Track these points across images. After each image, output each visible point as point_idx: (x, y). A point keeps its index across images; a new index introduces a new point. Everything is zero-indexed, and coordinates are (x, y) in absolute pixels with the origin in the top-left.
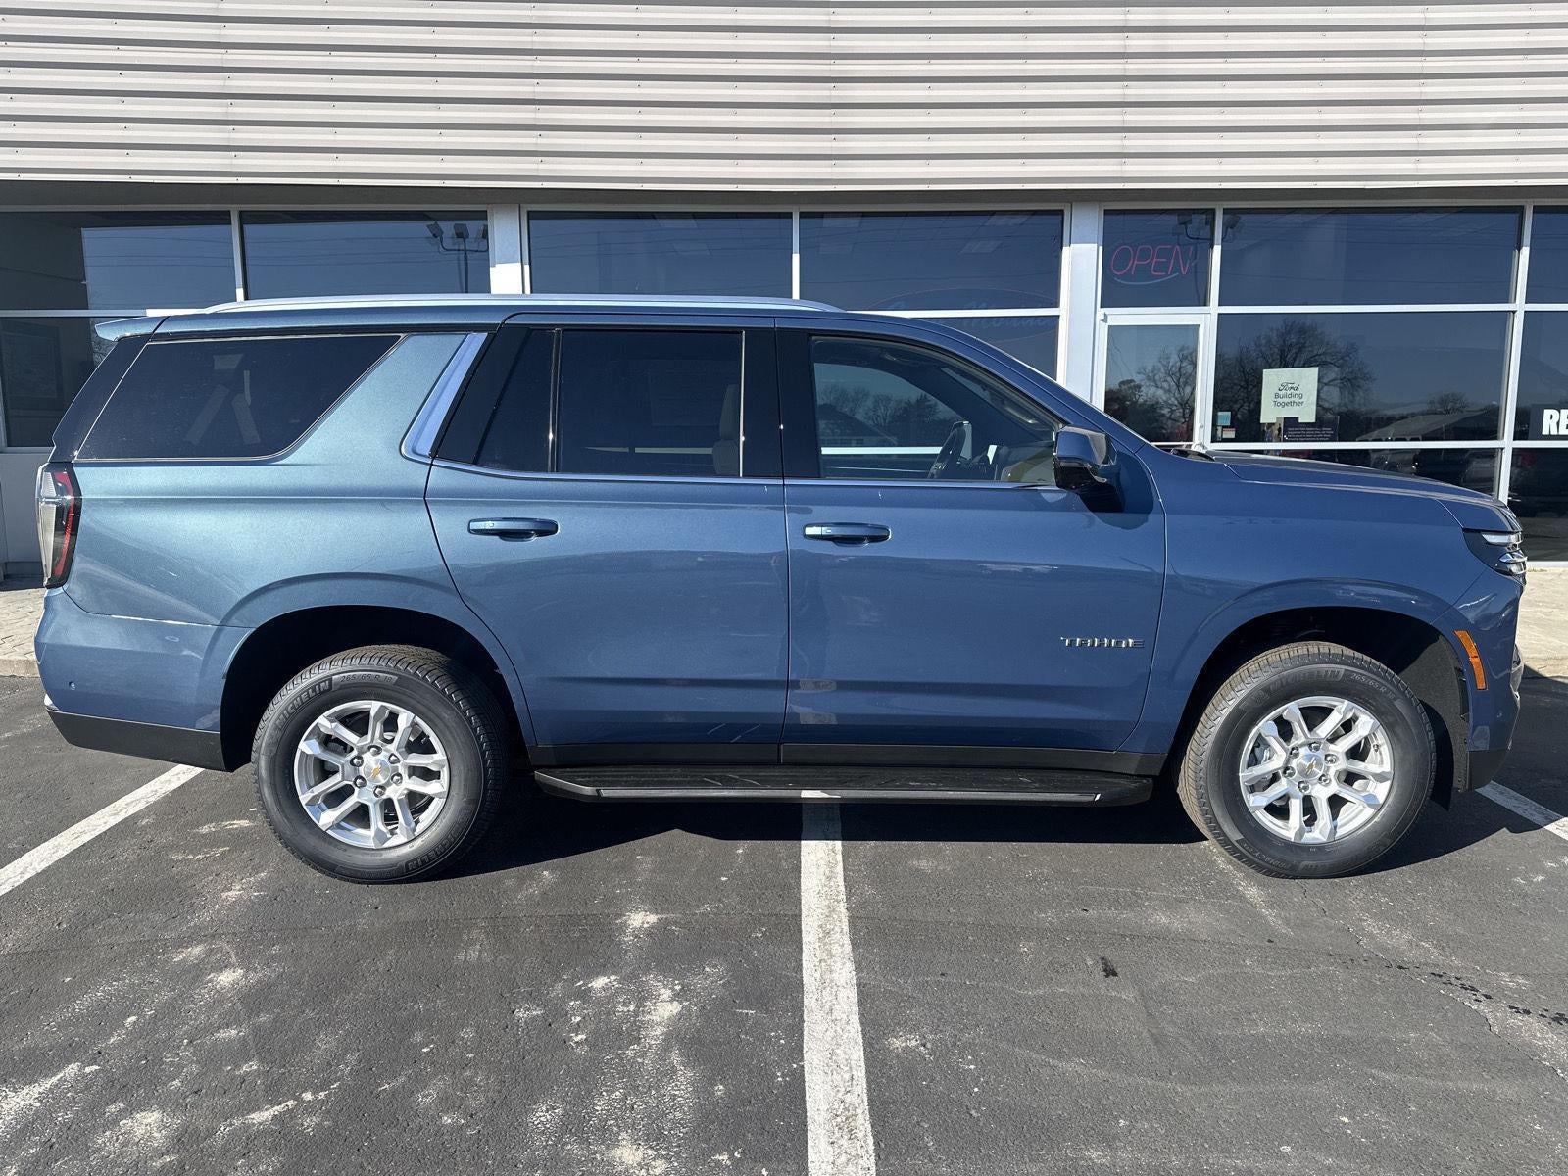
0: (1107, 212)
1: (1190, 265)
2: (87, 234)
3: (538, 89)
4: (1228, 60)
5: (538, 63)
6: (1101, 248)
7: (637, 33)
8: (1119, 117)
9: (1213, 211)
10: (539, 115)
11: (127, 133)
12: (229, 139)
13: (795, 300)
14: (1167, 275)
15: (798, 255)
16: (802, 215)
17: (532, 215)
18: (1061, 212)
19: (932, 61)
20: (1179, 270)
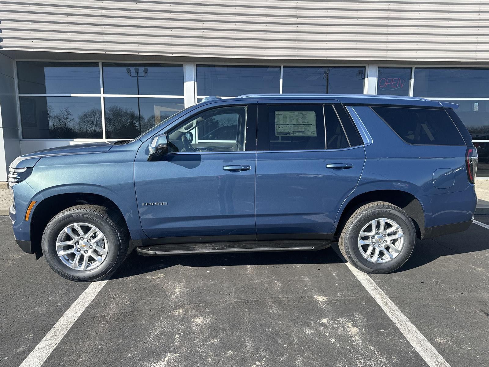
0: (379, 67)
1: (404, 84)
2: (46, 69)
3: (203, 25)
4: (420, 21)
5: (204, 17)
6: (377, 79)
7: (235, 8)
8: (386, 38)
9: (411, 68)
10: (204, 33)
11: (69, 36)
12: (103, 39)
13: (281, 94)
14: (396, 88)
15: (282, 80)
16: (284, 67)
17: (198, 66)
18: (365, 67)
19: (328, 19)
20: (400, 86)
